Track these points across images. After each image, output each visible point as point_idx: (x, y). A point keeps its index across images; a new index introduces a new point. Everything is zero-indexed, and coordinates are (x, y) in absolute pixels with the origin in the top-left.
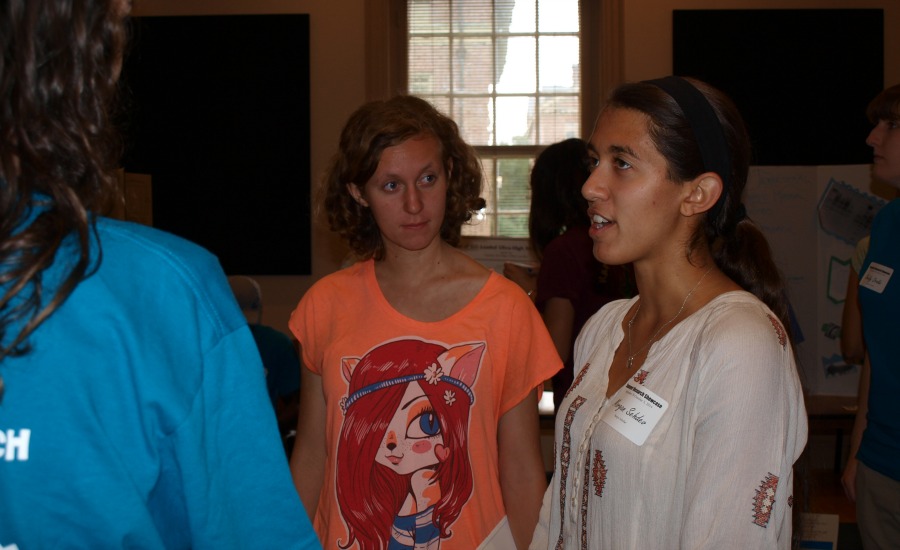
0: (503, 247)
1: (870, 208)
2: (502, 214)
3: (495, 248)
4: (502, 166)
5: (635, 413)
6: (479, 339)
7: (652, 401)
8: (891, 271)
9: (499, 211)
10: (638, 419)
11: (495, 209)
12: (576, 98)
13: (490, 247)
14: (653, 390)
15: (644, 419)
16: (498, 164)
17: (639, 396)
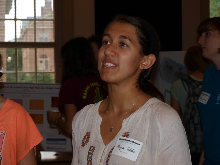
0: (25, 87)
1: (181, 69)
2: (19, 73)
3: (21, 88)
4: (19, 52)
5: (130, 149)
6: (2, 131)
7: (136, 143)
8: (209, 95)
9: (18, 71)
10: (132, 151)
11: (16, 71)
12: (52, 22)
13: (19, 87)
14: (135, 139)
15: (134, 151)
16: (18, 50)
17: (129, 142)
